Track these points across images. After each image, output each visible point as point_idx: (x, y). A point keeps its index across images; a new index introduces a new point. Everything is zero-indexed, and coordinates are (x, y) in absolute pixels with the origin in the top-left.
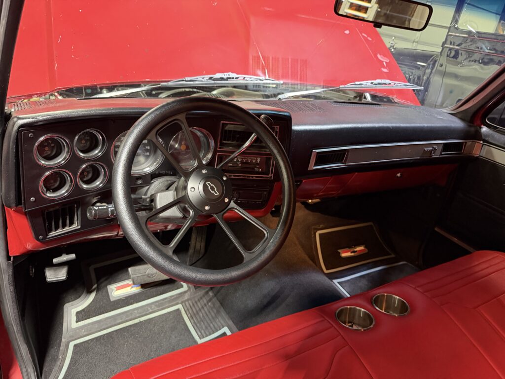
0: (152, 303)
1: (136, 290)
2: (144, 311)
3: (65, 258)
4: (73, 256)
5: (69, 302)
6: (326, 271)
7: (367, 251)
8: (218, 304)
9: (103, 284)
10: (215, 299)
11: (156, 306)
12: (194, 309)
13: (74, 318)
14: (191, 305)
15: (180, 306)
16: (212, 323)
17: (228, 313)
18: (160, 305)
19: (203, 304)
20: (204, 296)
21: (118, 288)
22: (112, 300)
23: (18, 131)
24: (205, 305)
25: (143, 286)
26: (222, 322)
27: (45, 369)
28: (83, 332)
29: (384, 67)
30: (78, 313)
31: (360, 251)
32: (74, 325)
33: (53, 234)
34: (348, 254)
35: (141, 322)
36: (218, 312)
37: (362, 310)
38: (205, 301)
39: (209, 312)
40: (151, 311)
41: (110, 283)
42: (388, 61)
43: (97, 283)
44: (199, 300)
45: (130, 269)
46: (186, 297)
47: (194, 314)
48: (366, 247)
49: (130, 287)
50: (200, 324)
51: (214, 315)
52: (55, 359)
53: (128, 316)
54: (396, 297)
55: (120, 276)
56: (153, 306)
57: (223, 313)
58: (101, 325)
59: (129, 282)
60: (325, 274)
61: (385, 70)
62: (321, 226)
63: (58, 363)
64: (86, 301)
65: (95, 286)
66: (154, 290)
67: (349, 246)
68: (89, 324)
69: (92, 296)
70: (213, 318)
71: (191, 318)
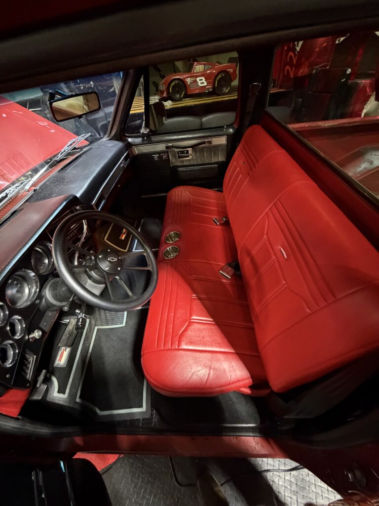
2: (86, 349)
3: (41, 378)
4: (44, 371)
6: (126, 251)
12: (104, 321)
13: (61, 395)
14: (100, 321)
15: (96, 328)
28: (74, 391)
29: (51, 130)
32: (65, 396)
34: (124, 236)
35: (91, 353)
41: (53, 364)
44: (100, 316)
46: (93, 322)
47: (107, 322)
50: (114, 321)
53: (82, 359)
54: (171, 233)
56: (86, 342)
64: (55, 384)
68: (71, 386)
69: (54, 379)
71: (107, 324)
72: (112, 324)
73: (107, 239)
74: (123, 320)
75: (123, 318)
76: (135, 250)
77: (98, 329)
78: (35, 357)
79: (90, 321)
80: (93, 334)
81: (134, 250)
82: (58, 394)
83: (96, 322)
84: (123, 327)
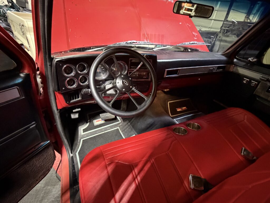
0: (109, 127)
1: (103, 122)
2: (106, 129)
3: (77, 110)
4: (80, 109)
5: (80, 126)
6: (171, 116)
7: (187, 109)
8: (131, 127)
9: (92, 120)
10: (130, 125)
11: (110, 127)
12: (123, 129)
13: (82, 131)
14: (122, 127)
15: (118, 128)
16: (129, 133)
17: (135, 130)
18: (111, 127)
19: (126, 127)
20: (127, 124)
21: (97, 121)
22: (95, 125)
23: (56, 63)
24: (127, 127)
25: (106, 120)
26: (133, 133)
27: (73, 148)
28: (85, 136)
29: (195, 37)
30: (83, 130)
31: (185, 109)
32: (82, 134)
33: (72, 101)
34: (180, 110)
35: (105, 133)
36: (132, 130)
37: (183, 128)
38: (127, 126)
39: (129, 130)
40: (108, 129)
41: (94, 120)
42: (197, 34)
43: (89, 119)
44: (125, 126)
45: (100, 115)
46: (121, 124)
47: (123, 130)
48: (186, 107)
49: (101, 121)
50: (125, 134)
51: (130, 131)
52: (77, 144)
53: (101, 131)
54: (196, 123)
55: (97, 117)
56: (109, 128)
57: (134, 130)
58: (92, 134)
59: (101, 119)
60: (171, 117)
61: (195, 38)
62: (170, 100)
63: (78, 146)
64: (86, 126)
65: (89, 121)
66: (109, 122)
67: (180, 107)
68: (87, 133)
69: (88, 124)
70: (130, 132)
73: (170, 103)
78: (81, 99)
80: (114, 128)
81: (175, 119)
84: (123, 138)
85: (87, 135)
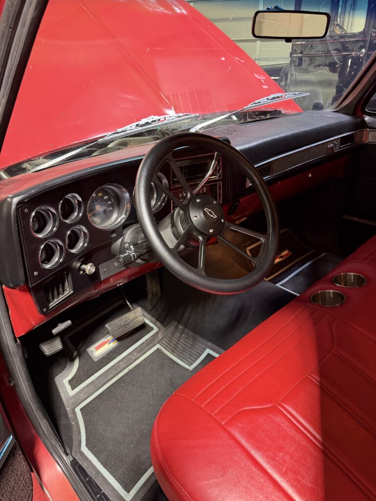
0: (133, 351)
2: (128, 361)
3: (61, 327)
4: (69, 322)
5: (57, 375)
6: (267, 279)
7: (291, 253)
8: (191, 333)
9: (82, 350)
10: (186, 330)
11: (137, 352)
12: (172, 344)
13: (68, 387)
14: (167, 341)
15: (158, 346)
16: (193, 350)
17: (204, 337)
18: (141, 350)
19: (177, 338)
20: (175, 331)
22: (96, 360)
25: (119, 339)
26: (202, 346)
28: (82, 396)
30: (70, 382)
31: (286, 255)
32: (71, 393)
33: (52, 305)
34: (279, 260)
35: (130, 371)
36: (195, 339)
37: (331, 291)
38: (179, 335)
39: (187, 342)
40: (134, 358)
41: (88, 346)
44: (172, 336)
45: (106, 325)
46: (160, 336)
47: (174, 348)
50: (183, 354)
51: (192, 343)
52: (69, 427)
53: (117, 369)
54: (350, 273)
56: (135, 354)
57: (200, 339)
58: (96, 385)
62: (248, 243)
63: (74, 428)
64: (74, 368)
66: (129, 340)
68: (84, 388)
70: (192, 346)
71: (173, 352)
72: (179, 357)
73: (250, 250)
74: (194, 362)
75: (196, 359)
76: (281, 285)
77: (158, 349)
78: (72, 292)
79: (157, 333)
80: (148, 350)
81: (278, 285)
82: (67, 383)
83: (162, 339)
84: (188, 370)
85: (87, 392)
